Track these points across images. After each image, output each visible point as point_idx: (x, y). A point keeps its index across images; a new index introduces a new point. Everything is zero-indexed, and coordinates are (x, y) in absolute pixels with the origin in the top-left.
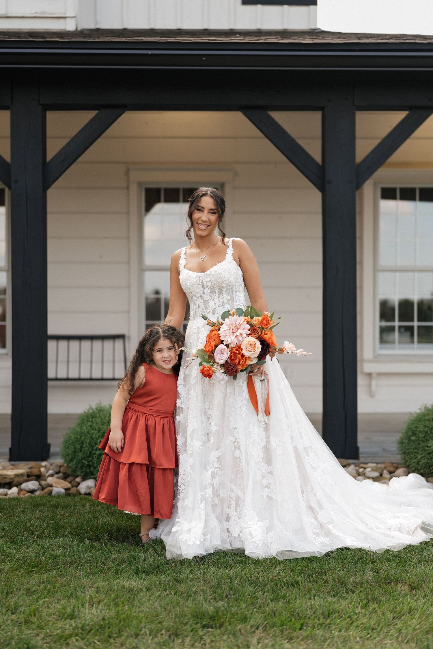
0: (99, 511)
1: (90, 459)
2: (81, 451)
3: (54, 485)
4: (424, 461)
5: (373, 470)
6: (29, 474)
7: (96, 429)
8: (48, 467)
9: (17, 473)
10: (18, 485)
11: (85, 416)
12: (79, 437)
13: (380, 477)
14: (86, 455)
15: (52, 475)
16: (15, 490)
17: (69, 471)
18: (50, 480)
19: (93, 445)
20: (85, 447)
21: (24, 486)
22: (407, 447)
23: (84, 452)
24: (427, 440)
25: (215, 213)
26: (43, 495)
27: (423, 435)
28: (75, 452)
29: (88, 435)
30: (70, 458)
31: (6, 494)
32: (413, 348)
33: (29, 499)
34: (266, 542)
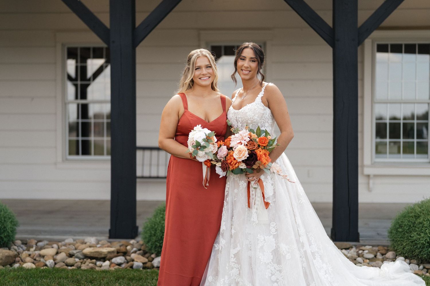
1: (161, 242)
2: (155, 235)
3: (135, 260)
4: (408, 248)
5: (369, 252)
6: (118, 251)
8: (134, 244)
9: (110, 250)
10: (110, 259)
11: (159, 210)
12: (153, 225)
13: (375, 258)
14: (158, 238)
15: (135, 252)
16: (107, 263)
17: (147, 250)
18: (133, 256)
20: (158, 233)
21: (114, 260)
22: (395, 236)
24: (411, 232)
25: (254, 61)
26: (126, 268)
27: (407, 228)
28: (151, 236)
29: (160, 224)
30: (147, 240)
31: (101, 266)
32: (400, 158)
33: (116, 271)
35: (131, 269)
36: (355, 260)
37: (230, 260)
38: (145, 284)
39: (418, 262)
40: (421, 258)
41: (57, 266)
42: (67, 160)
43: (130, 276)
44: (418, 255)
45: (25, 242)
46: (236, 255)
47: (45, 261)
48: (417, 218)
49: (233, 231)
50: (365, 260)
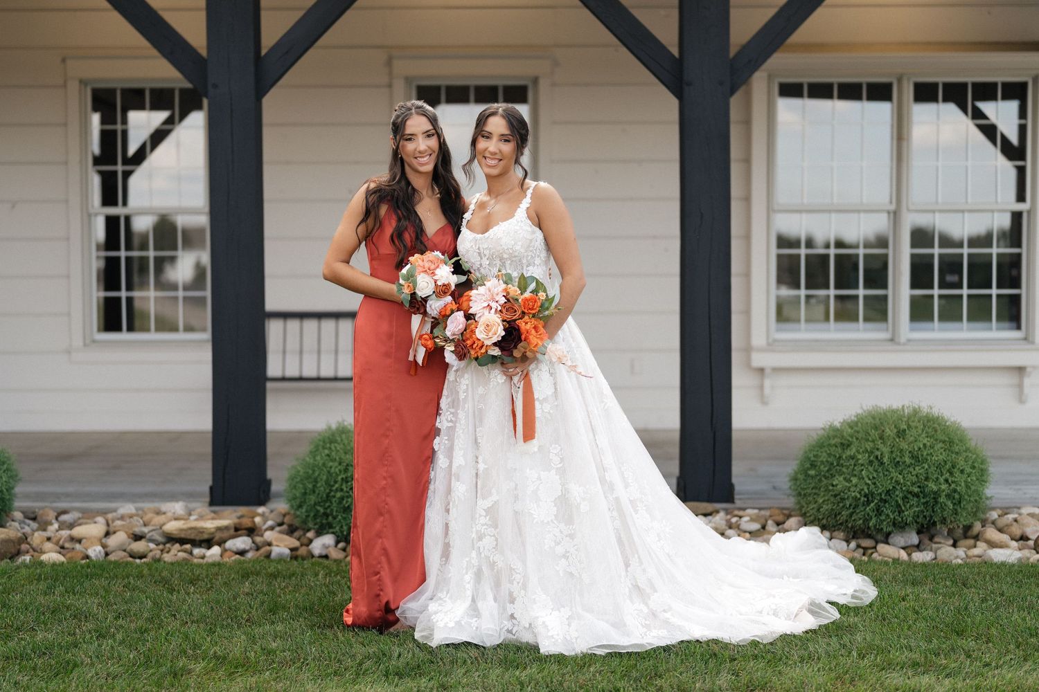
0: (338, 583)
1: (327, 504)
2: (314, 492)
3: (274, 543)
4: (827, 508)
5: (752, 520)
6: (238, 526)
7: (335, 459)
8: (267, 514)
9: (219, 525)
10: (221, 543)
11: (320, 440)
12: (311, 472)
13: (762, 530)
14: (321, 498)
15: (272, 528)
16: (216, 550)
17: (297, 523)
18: (268, 535)
19: (332, 483)
20: (320, 487)
21: (229, 544)
22: (802, 486)
23: (319, 494)
24: (833, 476)
25: (509, 141)
26: (257, 558)
27: (826, 469)
28: (305, 494)
29: (325, 470)
30: (298, 503)
31: (203, 557)
32: (829, 330)
33: (239, 564)
34: (568, 638)
35: (267, 559)
37: (477, 520)
38: (303, 583)
39: (847, 536)
40: (852, 527)
41: (112, 558)
42: (94, 341)
43: (269, 570)
44: (847, 521)
45: (33, 516)
46: (491, 511)
47: (84, 550)
48: (845, 447)
49: (481, 466)
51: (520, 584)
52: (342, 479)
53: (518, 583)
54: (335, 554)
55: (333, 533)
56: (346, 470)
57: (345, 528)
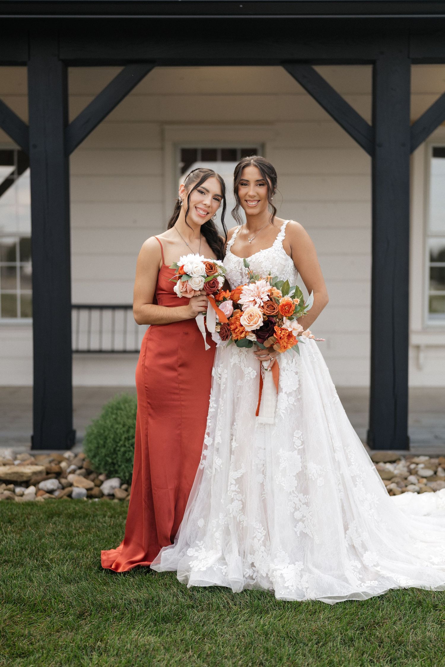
1: (114, 456)
2: (104, 446)
3: (75, 484)
5: (426, 467)
6: (48, 471)
7: (120, 422)
8: (72, 458)
9: (35, 470)
10: (35, 484)
11: (109, 407)
12: (102, 431)
13: (435, 476)
14: (110, 451)
15: (73, 472)
16: (32, 489)
17: (92, 468)
18: (71, 478)
19: (118, 440)
20: (109, 443)
21: (42, 485)
23: (108, 448)
25: (263, 185)
26: (61, 497)
28: (98, 447)
29: (112, 430)
30: (93, 454)
31: (22, 495)
33: (48, 502)
34: (300, 588)
35: (69, 499)
36: (406, 479)
37: (229, 487)
38: (94, 523)
43: (69, 511)
46: (239, 481)
49: (234, 444)
50: (421, 480)
51: (261, 542)
52: (125, 438)
53: (259, 540)
54: (120, 494)
55: (119, 477)
56: (128, 431)
57: (127, 474)
